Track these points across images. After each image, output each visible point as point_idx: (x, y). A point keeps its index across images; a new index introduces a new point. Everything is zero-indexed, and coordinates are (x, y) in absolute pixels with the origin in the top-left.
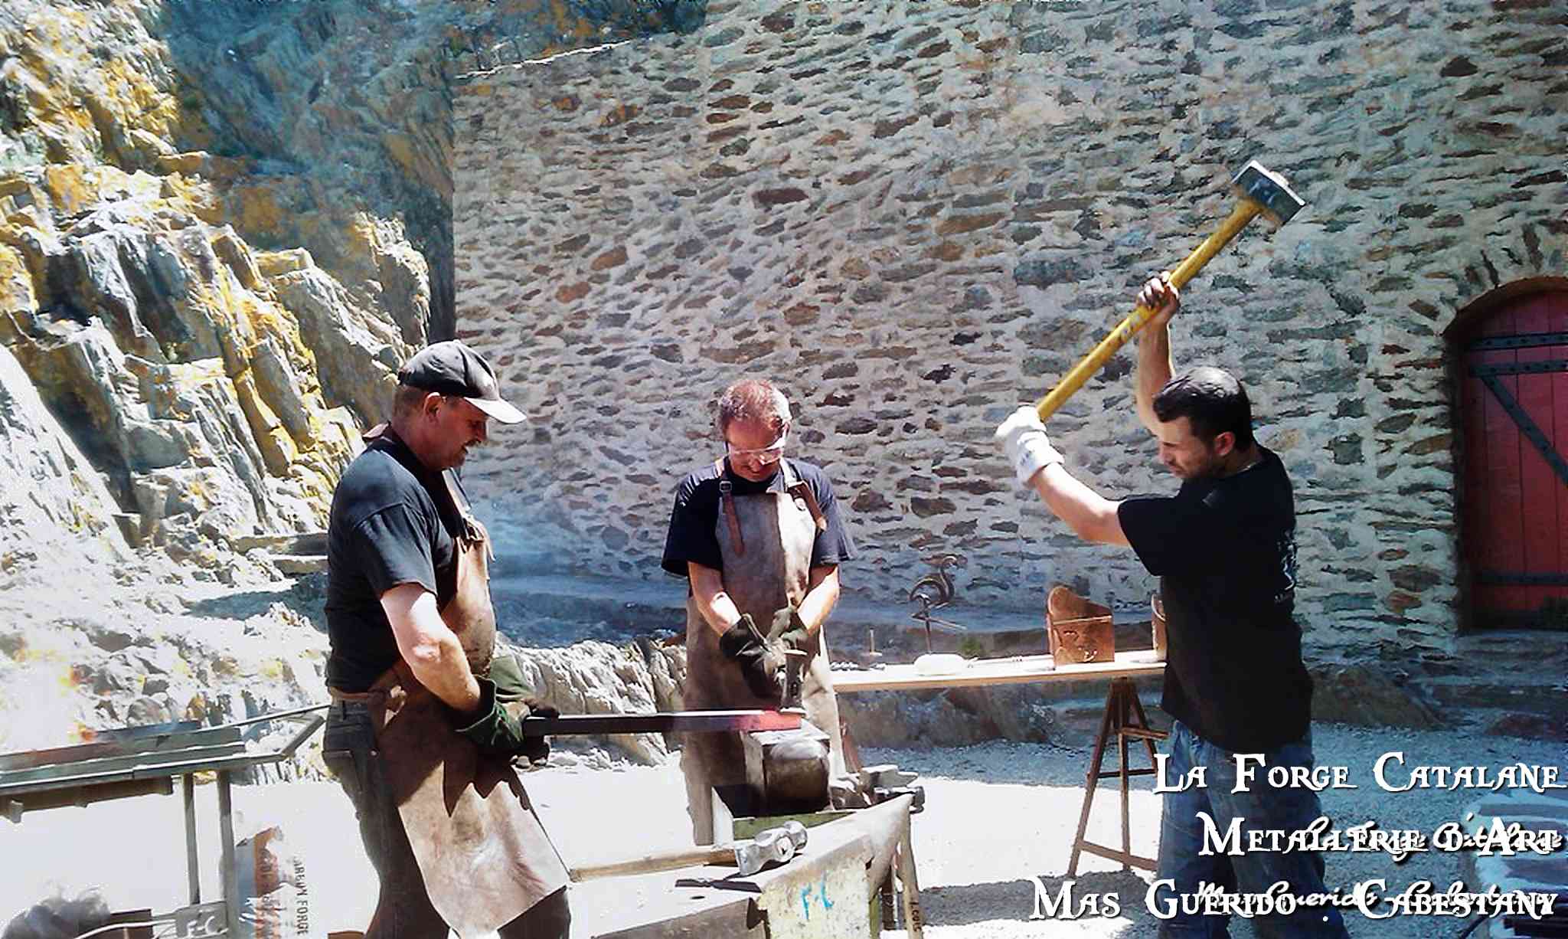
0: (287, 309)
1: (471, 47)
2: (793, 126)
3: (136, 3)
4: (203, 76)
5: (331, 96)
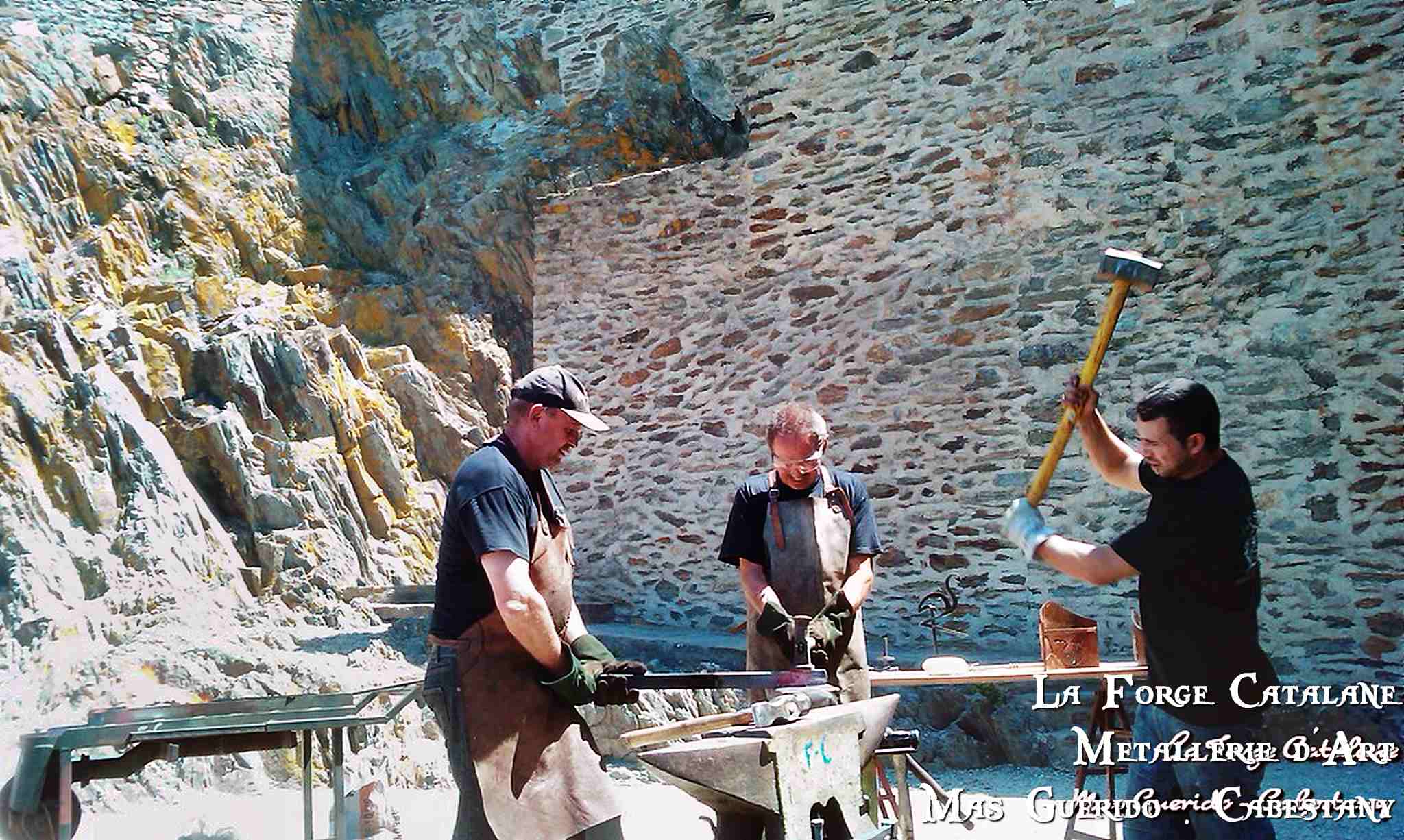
0: (391, 395)
1: (550, 176)
2: (825, 233)
3: (272, 145)
4: (324, 204)
5: (433, 216)
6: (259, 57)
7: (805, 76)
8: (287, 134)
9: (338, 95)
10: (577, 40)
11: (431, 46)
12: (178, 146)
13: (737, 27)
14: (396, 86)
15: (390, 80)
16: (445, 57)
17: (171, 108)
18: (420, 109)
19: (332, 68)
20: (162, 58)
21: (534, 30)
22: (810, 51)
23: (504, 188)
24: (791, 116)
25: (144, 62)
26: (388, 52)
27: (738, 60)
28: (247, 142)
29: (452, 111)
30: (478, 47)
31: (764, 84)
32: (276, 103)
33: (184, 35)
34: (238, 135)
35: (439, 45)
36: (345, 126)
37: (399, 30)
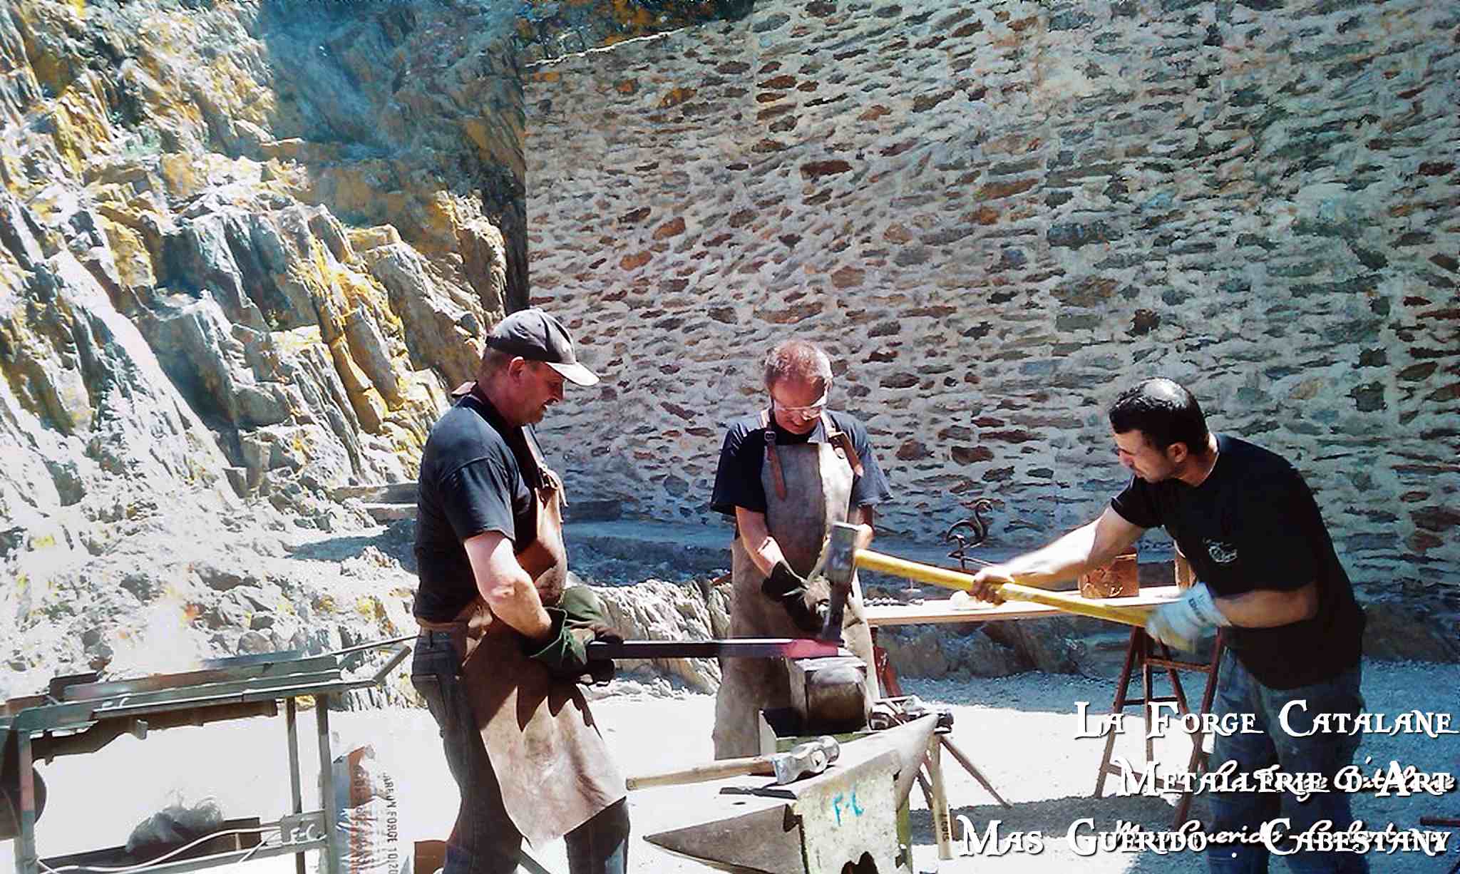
0: (377, 279)
1: (539, 37)
2: (836, 103)
3: (236, 6)
4: (296, 71)
5: (414, 83)
23: (490, 51)
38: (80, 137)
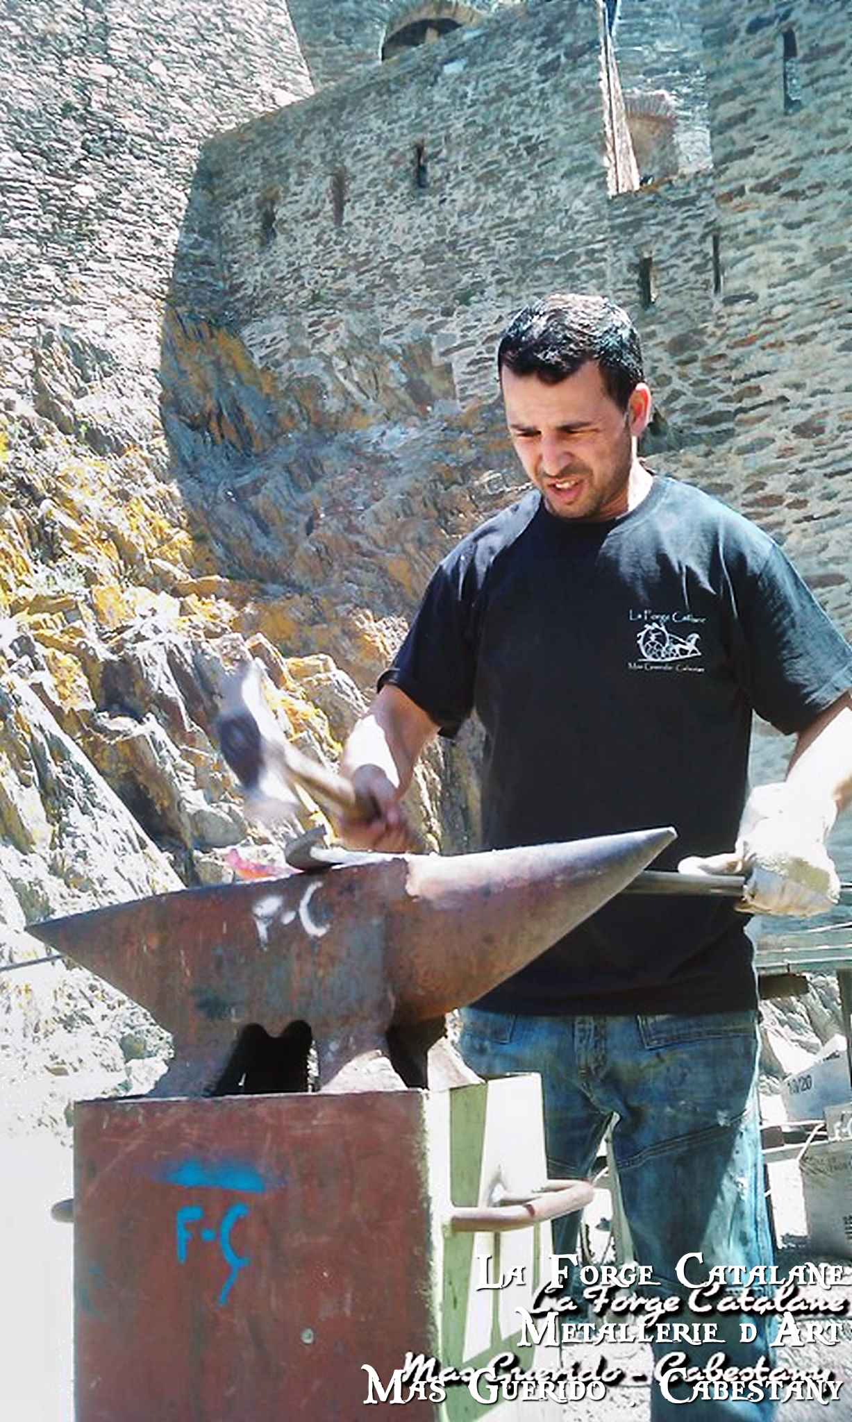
0: (316, 707)
1: (460, 481)
2: (829, 519)
3: (145, 453)
4: (207, 514)
5: (329, 527)
6: (125, 364)
7: (798, 358)
8: (161, 442)
9: (210, 404)
10: (473, 343)
11: (304, 353)
12: (49, 453)
13: (653, 327)
14: (268, 395)
15: (261, 389)
16: (323, 364)
17: (37, 415)
18: (298, 418)
19: (200, 376)
20: (27, 364)
21: (423, 334)
22: (802, 332)
23: (409, 494)
24: (783, 399)
25: (8, 366)
26: (256, 360)
27: (655, 361)
28: (120, 451)
29: (333, 419)
30: (360, 353)
31: (750, 367)
32: (146, 411)
33: (48, 341)
34: (110, 444)
35: (315, 351)
36: (217, 434)
37: (268, 337)
38: (6, 571)
